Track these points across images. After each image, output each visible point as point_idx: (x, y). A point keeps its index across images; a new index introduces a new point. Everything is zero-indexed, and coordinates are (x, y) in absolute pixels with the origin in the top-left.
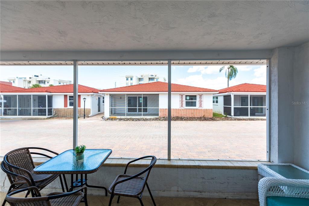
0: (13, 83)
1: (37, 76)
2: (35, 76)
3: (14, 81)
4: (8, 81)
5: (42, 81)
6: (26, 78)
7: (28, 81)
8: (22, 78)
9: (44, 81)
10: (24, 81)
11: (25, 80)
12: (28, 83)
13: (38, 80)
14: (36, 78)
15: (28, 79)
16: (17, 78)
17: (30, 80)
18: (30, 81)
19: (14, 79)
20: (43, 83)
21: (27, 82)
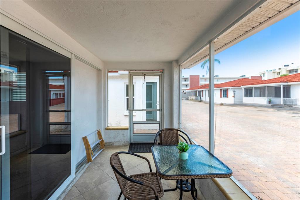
0: (263, 77)
1: (288, 66)
2: (285, 66)
3: (264, 75)
4: (259, 75)
5: (293, 70)
6: (275, 70)
7: (277, 72)
8: (271, 71)
9: (296, 69)
10: (273, 73)
11: (275, 72)
12: (278, 74)
13: (287, 69)
14: (286, 68)
15: (278, 71)
16: (267, 71)
17: (280, 71)
18: (279, 73)
19: (264, 73)
20: (294, 72)
21: (276, 74)
